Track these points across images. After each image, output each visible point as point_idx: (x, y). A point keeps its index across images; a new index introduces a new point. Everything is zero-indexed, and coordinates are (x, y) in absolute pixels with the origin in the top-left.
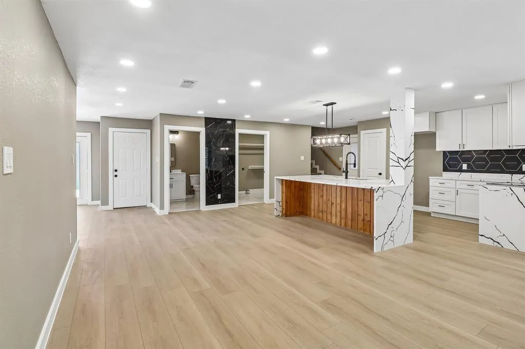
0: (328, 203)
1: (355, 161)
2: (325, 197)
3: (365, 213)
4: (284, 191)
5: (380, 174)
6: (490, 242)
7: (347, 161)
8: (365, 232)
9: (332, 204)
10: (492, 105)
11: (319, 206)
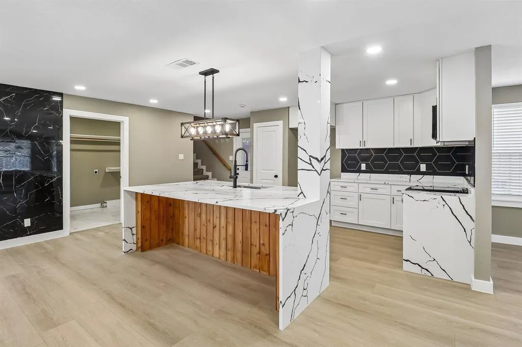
0: (209, 227)
1: (247, 161)
2: (204, 216)
3: (262, 242)
4: (140, 209)
5: (276, 176)
6: (417, 269)
7: (236, 161)
8: (261, 272)
9: (214, 227)
10: (394, 97)
11: (195, 230)
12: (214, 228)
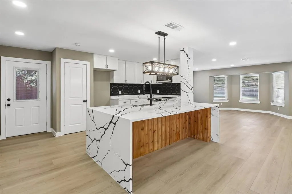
5: (84, 101)
10: (136, 63)
12: (154, 132)
